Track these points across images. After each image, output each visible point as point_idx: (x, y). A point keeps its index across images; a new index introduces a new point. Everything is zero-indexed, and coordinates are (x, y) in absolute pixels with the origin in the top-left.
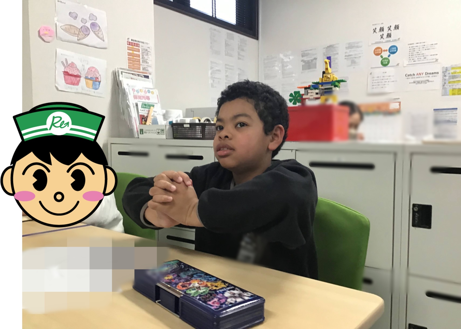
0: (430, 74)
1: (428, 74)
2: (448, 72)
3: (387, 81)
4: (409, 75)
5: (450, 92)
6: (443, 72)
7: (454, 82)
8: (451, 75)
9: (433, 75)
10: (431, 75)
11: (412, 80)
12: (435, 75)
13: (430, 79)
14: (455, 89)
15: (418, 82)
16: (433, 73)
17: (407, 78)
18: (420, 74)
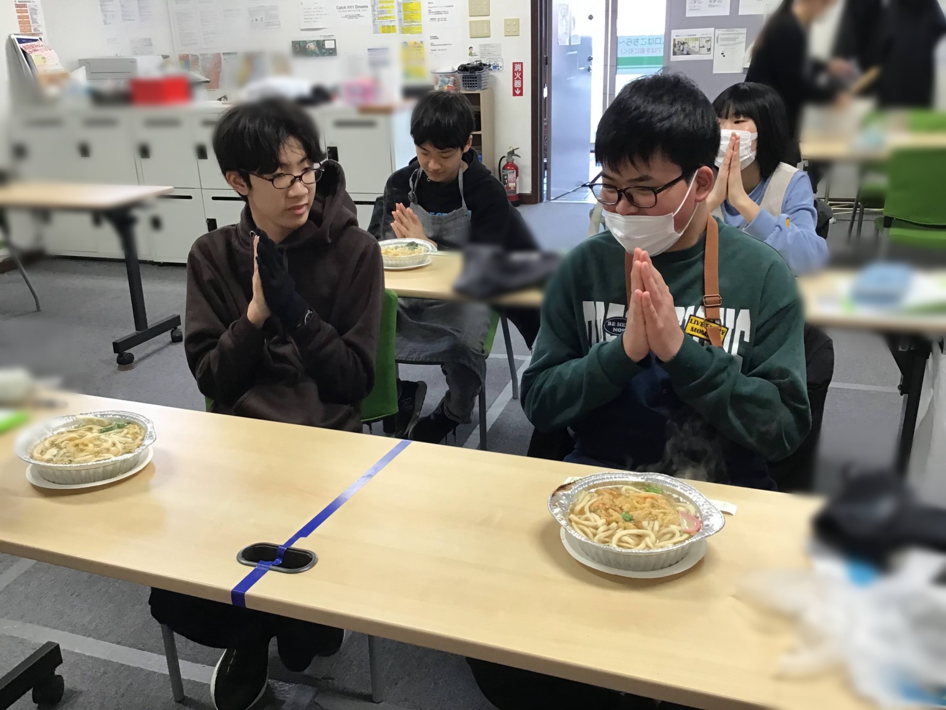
0: (360, 7)
1: (358, 7)
2: (376, 6)
3: (318, 13)
4: (340, 8)
5: (380, 30)
6: (372, 6)
7: (383, 18)
8: (379, 10)
9: (363, 9)
10: (361, 9)
11: (344, 14)
12: (364, 9)
13: (361, 13)
14: (384, 26)
15: (350, 17)
16: (362, 7)
17: (339, 11)
18: (350, 7)
